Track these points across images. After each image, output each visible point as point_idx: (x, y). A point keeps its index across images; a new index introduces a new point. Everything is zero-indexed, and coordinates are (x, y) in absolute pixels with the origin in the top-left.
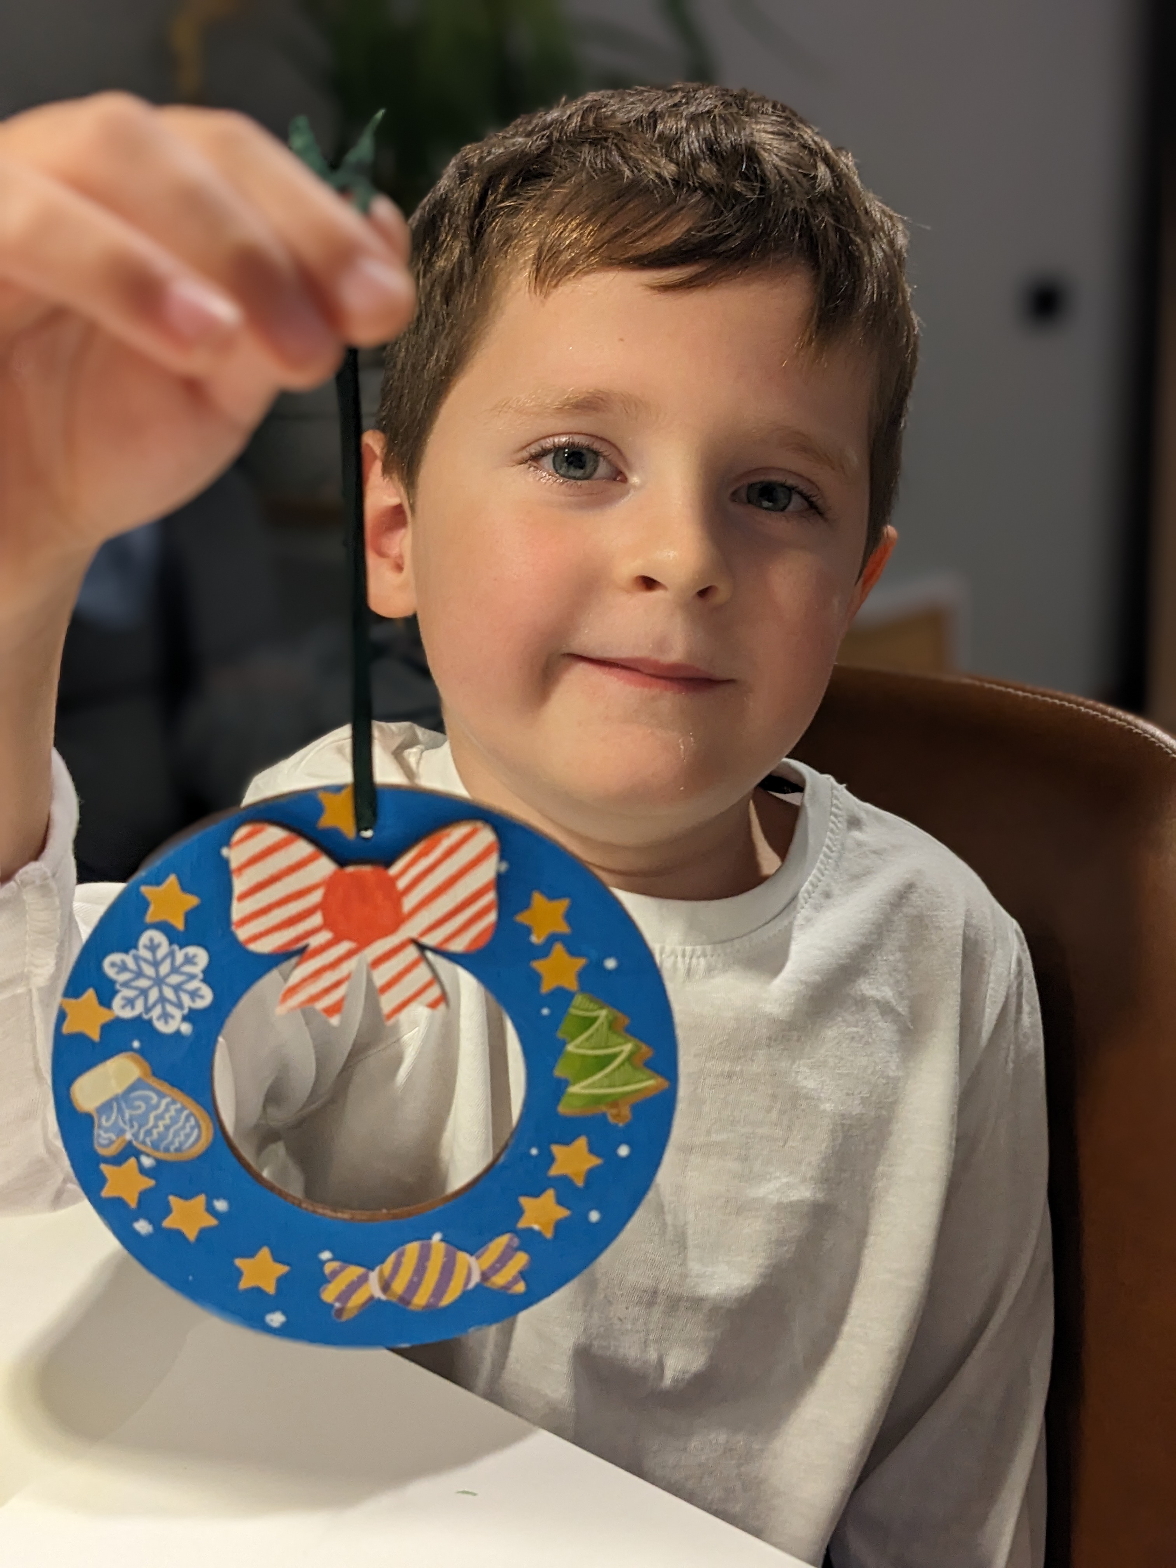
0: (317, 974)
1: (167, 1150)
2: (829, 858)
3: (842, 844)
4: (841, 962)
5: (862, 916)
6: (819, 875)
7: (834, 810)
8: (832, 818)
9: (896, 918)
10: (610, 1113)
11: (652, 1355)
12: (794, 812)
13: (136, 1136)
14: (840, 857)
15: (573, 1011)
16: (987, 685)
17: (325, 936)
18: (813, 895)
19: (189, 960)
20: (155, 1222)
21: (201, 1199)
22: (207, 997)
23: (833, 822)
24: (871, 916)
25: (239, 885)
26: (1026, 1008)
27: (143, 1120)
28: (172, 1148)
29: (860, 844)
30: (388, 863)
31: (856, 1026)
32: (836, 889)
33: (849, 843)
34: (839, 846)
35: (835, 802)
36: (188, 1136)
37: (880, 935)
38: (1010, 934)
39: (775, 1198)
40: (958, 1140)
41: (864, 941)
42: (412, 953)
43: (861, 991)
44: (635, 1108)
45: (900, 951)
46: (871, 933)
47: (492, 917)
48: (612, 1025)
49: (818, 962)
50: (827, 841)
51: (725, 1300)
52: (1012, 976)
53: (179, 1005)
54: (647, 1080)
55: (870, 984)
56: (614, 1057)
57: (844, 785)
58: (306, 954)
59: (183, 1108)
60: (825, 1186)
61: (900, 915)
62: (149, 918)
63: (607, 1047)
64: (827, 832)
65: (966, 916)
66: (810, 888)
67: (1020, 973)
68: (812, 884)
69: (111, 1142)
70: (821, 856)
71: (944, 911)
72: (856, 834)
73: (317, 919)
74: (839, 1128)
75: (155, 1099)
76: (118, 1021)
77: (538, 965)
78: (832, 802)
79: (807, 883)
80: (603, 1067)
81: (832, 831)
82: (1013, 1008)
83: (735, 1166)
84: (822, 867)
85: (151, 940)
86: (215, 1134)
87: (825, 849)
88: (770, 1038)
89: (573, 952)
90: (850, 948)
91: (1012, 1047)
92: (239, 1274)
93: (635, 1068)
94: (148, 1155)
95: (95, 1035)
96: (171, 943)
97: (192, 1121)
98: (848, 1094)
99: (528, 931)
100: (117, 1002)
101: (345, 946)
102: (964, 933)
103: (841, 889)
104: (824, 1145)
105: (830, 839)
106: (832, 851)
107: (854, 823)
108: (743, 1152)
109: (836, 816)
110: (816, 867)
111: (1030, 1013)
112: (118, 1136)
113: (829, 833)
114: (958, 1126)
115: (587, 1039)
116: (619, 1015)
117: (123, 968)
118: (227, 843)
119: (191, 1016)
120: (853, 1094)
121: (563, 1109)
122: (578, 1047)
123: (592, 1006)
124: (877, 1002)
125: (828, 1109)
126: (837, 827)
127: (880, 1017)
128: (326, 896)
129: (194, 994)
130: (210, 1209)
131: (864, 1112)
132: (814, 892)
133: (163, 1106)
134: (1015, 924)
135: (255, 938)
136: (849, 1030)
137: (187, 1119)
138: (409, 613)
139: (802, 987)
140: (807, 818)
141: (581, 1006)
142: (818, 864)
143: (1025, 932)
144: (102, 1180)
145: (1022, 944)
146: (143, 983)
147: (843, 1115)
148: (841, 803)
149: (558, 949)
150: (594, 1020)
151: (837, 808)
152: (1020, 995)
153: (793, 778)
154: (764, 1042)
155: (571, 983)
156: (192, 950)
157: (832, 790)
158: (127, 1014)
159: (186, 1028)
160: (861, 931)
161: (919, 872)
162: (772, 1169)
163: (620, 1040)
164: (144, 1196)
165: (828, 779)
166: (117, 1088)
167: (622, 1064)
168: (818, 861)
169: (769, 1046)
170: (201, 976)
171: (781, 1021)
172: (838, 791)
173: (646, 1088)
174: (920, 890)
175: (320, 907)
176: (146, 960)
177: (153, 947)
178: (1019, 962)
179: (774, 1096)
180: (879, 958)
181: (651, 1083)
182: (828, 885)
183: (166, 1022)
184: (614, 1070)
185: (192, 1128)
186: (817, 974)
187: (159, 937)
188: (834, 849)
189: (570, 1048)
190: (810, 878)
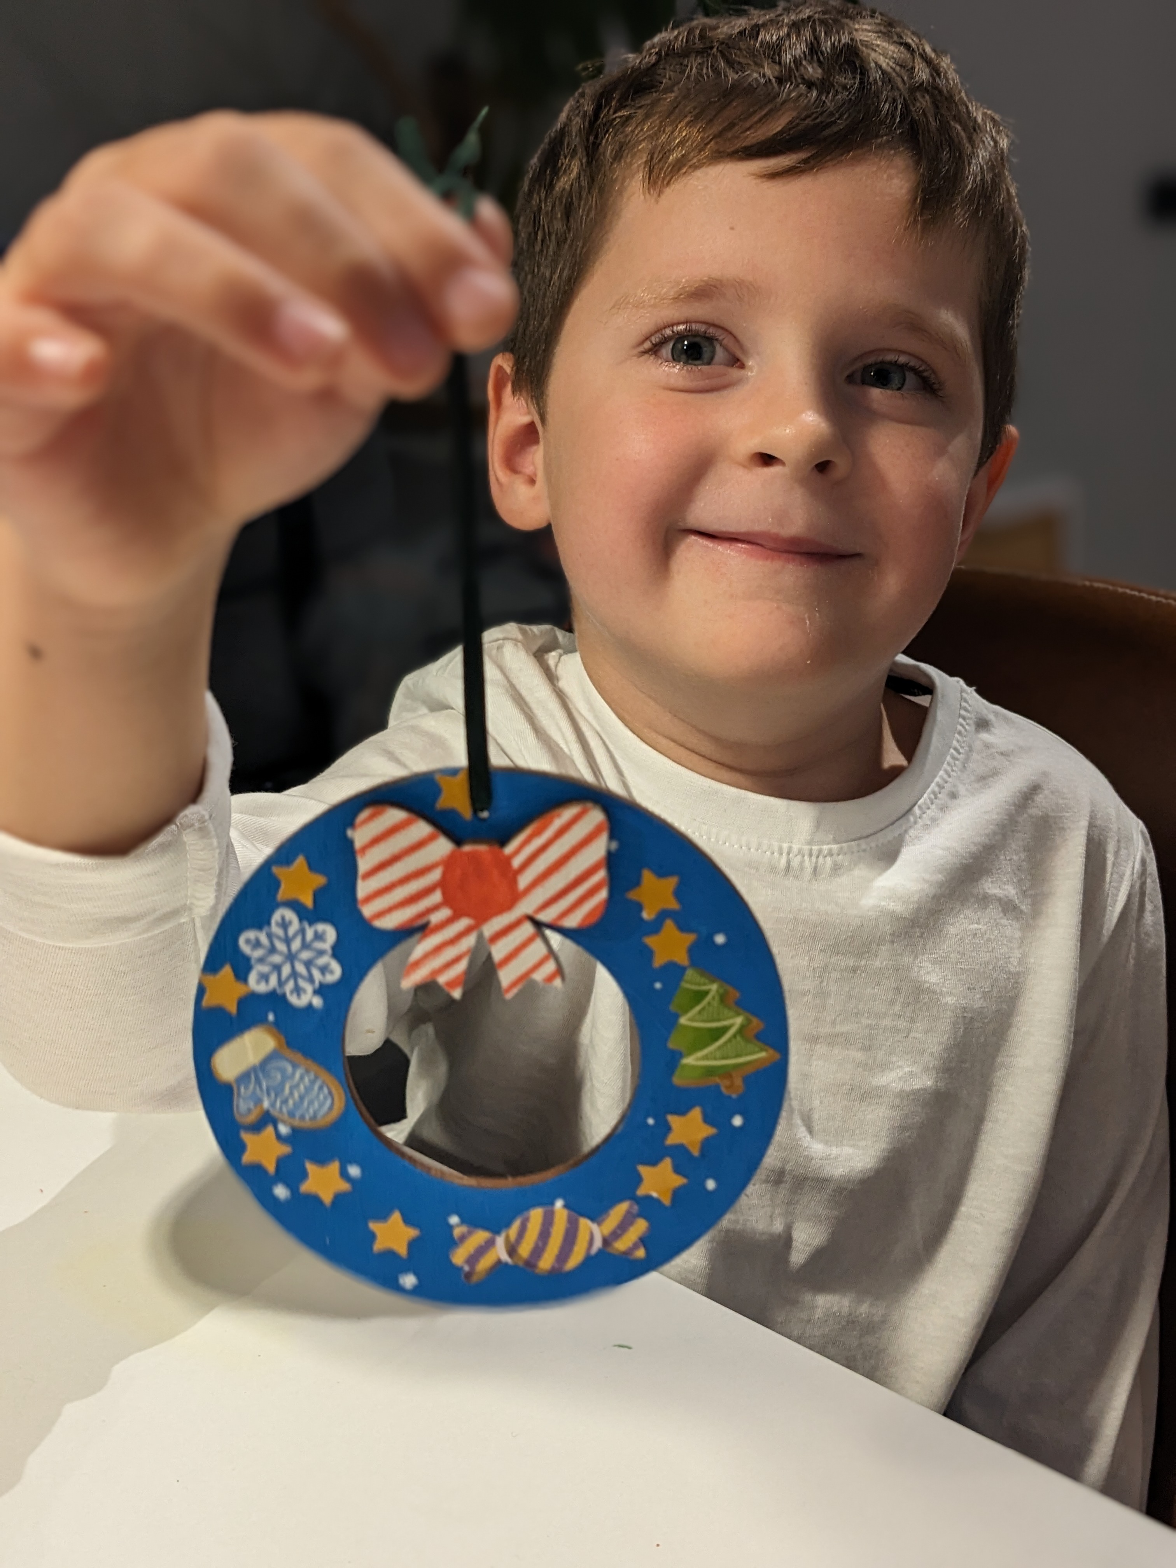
0: (438, 949)
1: (302, 1117)
2: (958, 760)
3: (970, 747)
4: (964, 861)
5: (987, 817)
6: (945, 777)
7: (963, 712)
8: (961, 720)
9: (1020, 819)
10: (723, 1085)
11: (778, 1227)
12: (922, 715)
13: (273, 1105)
14: (967, 759)
15: (685, 985)
16: (1120, 590)
17: (445, 913)
18: (939, 795)
19: (319, 937)
20: (293, 1187)
21: (335, 1166)
22: (336, 971)
23: (962, 725)
24: (995, 817)
25: (364, 864)
26: (1149, 907)
27: (279, 1090)
28: (307, 1117)
29: (987, 746)
30: (503, 841)
31: (978, 923)
32: (962, 790)
33: (978, 745)
34: (967, 748)
35: (964, 704)
36: (321, 1105)
37: (1004, 836)
38: (1135, 836)
39: (897, 1086)
40: (1076, 1033)
41: (987, 841)
42: (528, 929)
43: (984, 889)
44: (746, 1079)
45: (1024, 850)
46: (995, 833)
47: (603, 894)
48: (723, 999)
49: (942, 862)
50: (955, 743)
51: (849, 1181)
52: (1135, 876)
53: (311, 980)
54: (758, 1052)
55: (992, 882)
56: (724, 1030)
57: (974, 688)
58: (427, 931)
59: (316, 1077)
60: (947, 1075)
61: (1025, 816)
62: (281, 896)
63: (719, 1020)
64: (955, 733)
65: (1091, 817)
66: (937, 789)
67: (1143, 873)
68: (938, 785)
69: (249, 1111)
70: (948, 758)
71: (1068, 812)
72: (984, 736)
73: (437, 897)
74: (960, 1020)
75: (289, 1069)
76: (253, 996)
77: (651, 941)
78: (960, 705)
79: (933, 785)
80: (716, 1039)
81: (960, 733)
82: (1135, 907)
83: (859, 1056)
84: (949, 768)
85: (283, 918)
86: (347, 1102)
87: (952, 751)
88: (892, 934)
89: (683, 928)
90: (973, 849)
91: (1133, 944)
92: (372, 1236)
93: (747, 1040)
94: (284, 1122)
95: (233, 1008)
96: (301, 919)
97: (326, 1090)
98: (969, 988)
99: (639, 907)
100: (252, 978)
101: (464, 923)
102: (1089, 834)
103: (967, 790)
104: (946, 1037)
105: (958, 741)
106: (959, 753)
107: (983, 724)
108: (867, 1043)
109: (964, 718)
110: (943, 769)
111: (1152, 912)
112: (256, 1105)
113: (956, 735)
114: (1077, 1021)
115: (700, 1012)
116: (730, 989)
117: (257, 944)
118: (352, 824)
119: (322, 990)
120: (974, 988)
121: (677, 1080)
122: (692, 1019)
123: (703, 980)
124: (999, 900)
125: (950, 1002)
126: (966, 730)
127: (1002, 915)
128: (444, 874)
129: (324, 970)
130: (344, 1174)
131: (985, 1005)
132: (940, 793)
133: (297, 1075)
134: (1141, 824)
135: (380, 914)
136: (972, 927)
137: (321, 1088)
138: (544, 524)
139: (926, 886)
140: (935, 720)
141: (692, 980)
142: (945, 766)
143: (1150, 832)
144: (242, 1147)
145: (1147, 844)
146: (276, 959)
147: (965, 1008)
148: (970, 706)
149: (669, 924)
150: (707, 993)
151: (966, 710)
152: (1143, 894)
153: (923, 681)
154: (888, 938)
155: (682, 958)
156: (321, 927)
157: (961, 692)
158: (262, 988)
159: (317, 1002)
160: (987, 832)
161: (1045, 774)
162: (894, 1059)
163: (731, 1013)
164: (281, 1162)
165: (958, 682)
166: (252, 1058)
167: (734, 1036)
168: (946, 762)
169: (893, 942)
170: (330, 951)
171: (905, 918)
172: (967, 693)
173: (756, 1061)
174: (1046, 792)
175: (441, 884)
176: (279, 938)
177: (284, 925)
178: (1143, 862)
179: (898, 990)
180: (1002, 857)
181: (763, 1054)
182: (955, 786)
183: (299, 995)
184: (726, 1043)
185: (325, 1098)
186: (940, 873)
187: (290, 915)
188: (961, 751)
189: (683, 1021)
190: (937, 779)
